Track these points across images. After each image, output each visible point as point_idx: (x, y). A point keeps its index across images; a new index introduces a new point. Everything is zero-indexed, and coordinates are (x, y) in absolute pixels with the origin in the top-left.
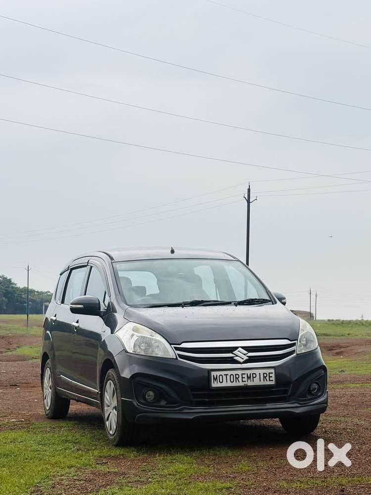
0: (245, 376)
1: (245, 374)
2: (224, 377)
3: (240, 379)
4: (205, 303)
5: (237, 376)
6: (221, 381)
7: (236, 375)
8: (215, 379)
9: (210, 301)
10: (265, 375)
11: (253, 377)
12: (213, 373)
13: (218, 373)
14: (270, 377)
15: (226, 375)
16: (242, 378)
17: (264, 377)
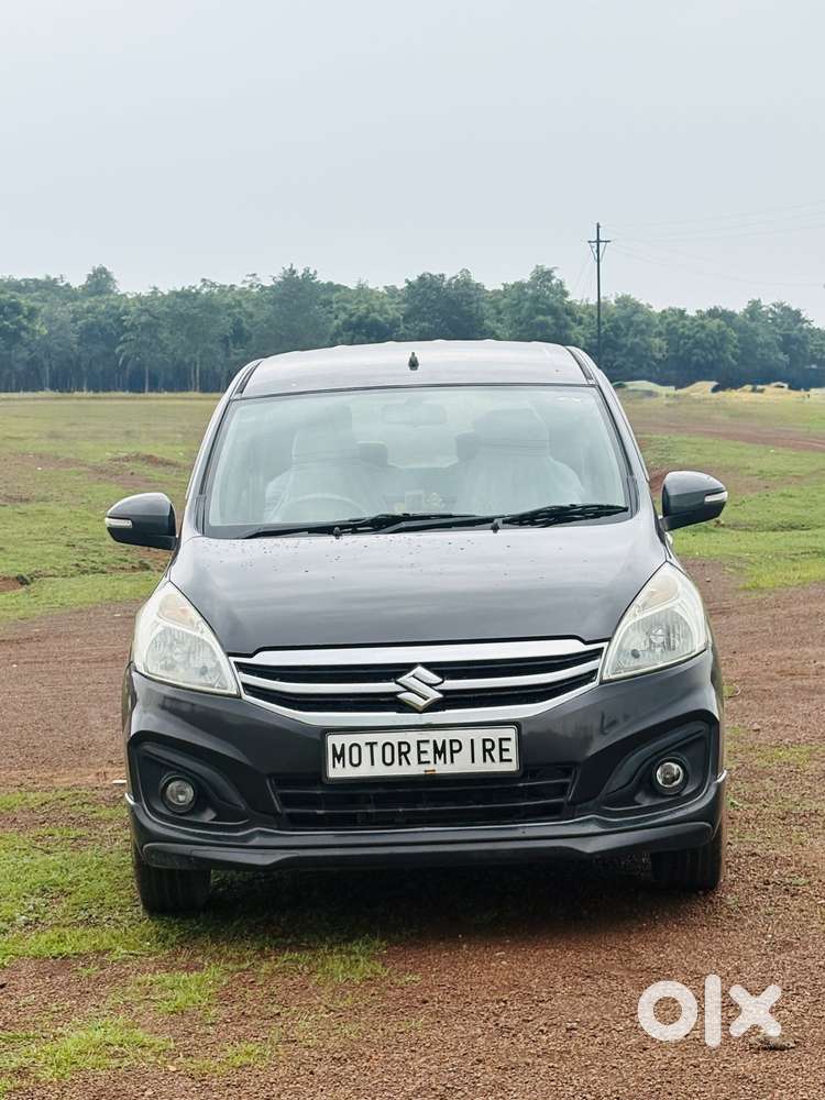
0: (429, 748)
1: (427, 741)
2: (366, 751)
3: (413, 756)
4: (404, 525)
5: (404, 748)
6: (355, 761)
7: (400, 744)
8: (339, 756)
9: (428, 517)
10: (489, 745)
11: (452, 752)
12: (332, 740)
13: (348, 739)
14: (501, 750)
15: (372, 745)
16: (420, 752)
17: (485, 750)
